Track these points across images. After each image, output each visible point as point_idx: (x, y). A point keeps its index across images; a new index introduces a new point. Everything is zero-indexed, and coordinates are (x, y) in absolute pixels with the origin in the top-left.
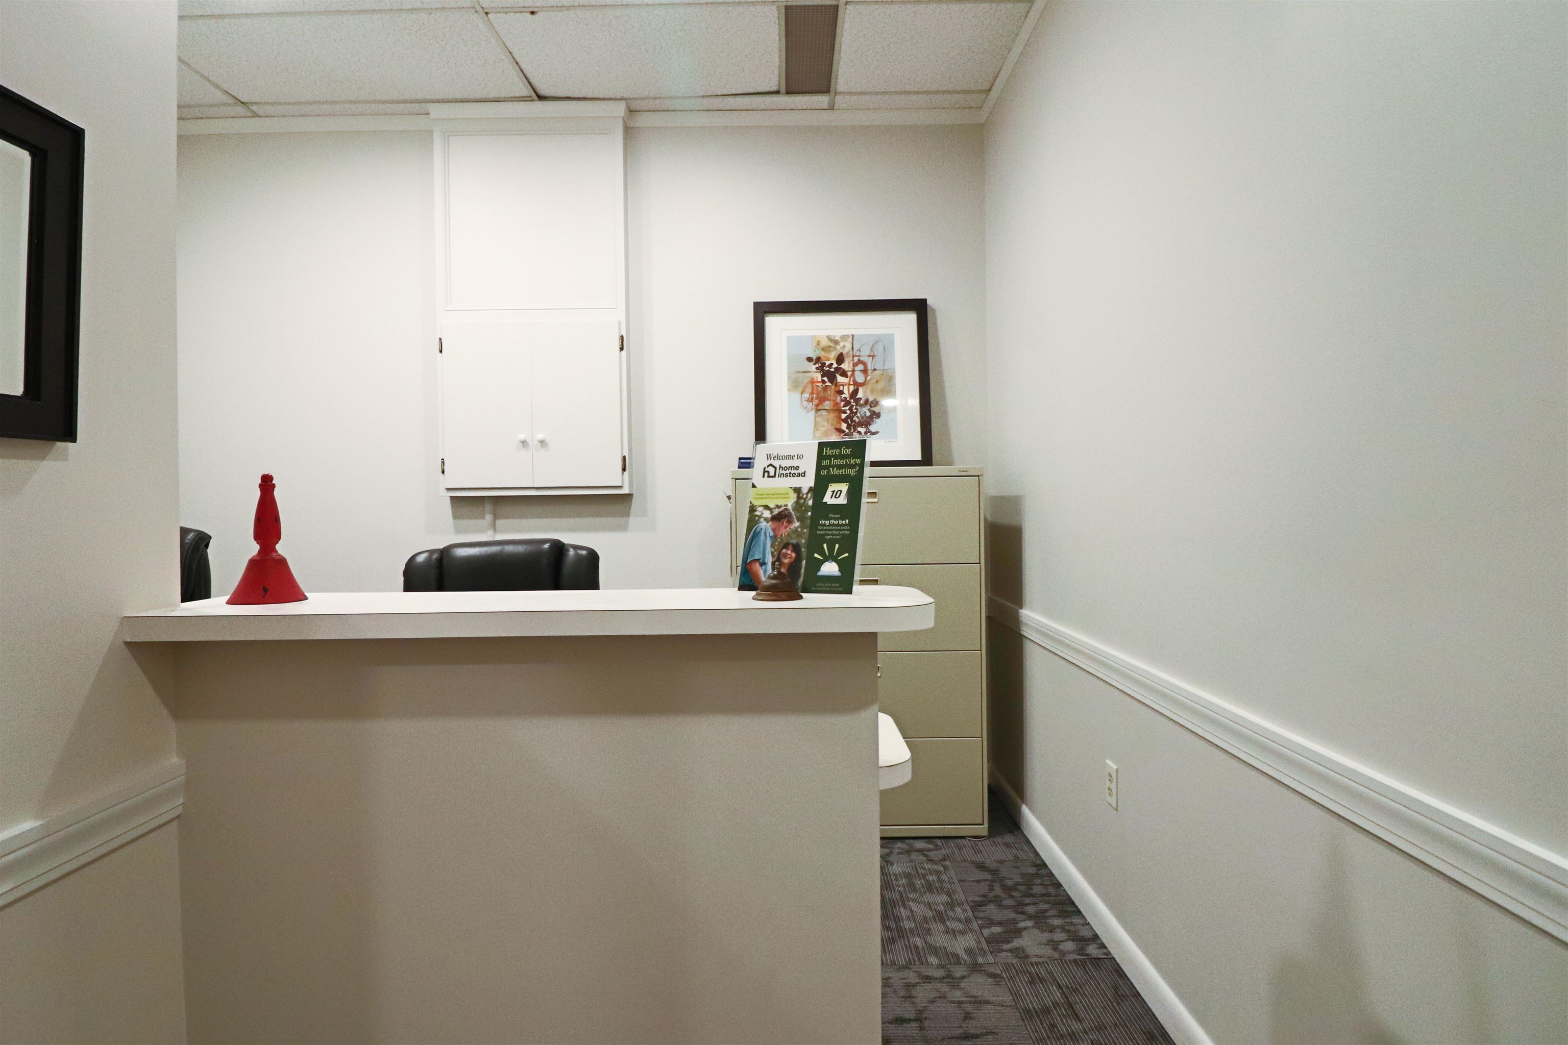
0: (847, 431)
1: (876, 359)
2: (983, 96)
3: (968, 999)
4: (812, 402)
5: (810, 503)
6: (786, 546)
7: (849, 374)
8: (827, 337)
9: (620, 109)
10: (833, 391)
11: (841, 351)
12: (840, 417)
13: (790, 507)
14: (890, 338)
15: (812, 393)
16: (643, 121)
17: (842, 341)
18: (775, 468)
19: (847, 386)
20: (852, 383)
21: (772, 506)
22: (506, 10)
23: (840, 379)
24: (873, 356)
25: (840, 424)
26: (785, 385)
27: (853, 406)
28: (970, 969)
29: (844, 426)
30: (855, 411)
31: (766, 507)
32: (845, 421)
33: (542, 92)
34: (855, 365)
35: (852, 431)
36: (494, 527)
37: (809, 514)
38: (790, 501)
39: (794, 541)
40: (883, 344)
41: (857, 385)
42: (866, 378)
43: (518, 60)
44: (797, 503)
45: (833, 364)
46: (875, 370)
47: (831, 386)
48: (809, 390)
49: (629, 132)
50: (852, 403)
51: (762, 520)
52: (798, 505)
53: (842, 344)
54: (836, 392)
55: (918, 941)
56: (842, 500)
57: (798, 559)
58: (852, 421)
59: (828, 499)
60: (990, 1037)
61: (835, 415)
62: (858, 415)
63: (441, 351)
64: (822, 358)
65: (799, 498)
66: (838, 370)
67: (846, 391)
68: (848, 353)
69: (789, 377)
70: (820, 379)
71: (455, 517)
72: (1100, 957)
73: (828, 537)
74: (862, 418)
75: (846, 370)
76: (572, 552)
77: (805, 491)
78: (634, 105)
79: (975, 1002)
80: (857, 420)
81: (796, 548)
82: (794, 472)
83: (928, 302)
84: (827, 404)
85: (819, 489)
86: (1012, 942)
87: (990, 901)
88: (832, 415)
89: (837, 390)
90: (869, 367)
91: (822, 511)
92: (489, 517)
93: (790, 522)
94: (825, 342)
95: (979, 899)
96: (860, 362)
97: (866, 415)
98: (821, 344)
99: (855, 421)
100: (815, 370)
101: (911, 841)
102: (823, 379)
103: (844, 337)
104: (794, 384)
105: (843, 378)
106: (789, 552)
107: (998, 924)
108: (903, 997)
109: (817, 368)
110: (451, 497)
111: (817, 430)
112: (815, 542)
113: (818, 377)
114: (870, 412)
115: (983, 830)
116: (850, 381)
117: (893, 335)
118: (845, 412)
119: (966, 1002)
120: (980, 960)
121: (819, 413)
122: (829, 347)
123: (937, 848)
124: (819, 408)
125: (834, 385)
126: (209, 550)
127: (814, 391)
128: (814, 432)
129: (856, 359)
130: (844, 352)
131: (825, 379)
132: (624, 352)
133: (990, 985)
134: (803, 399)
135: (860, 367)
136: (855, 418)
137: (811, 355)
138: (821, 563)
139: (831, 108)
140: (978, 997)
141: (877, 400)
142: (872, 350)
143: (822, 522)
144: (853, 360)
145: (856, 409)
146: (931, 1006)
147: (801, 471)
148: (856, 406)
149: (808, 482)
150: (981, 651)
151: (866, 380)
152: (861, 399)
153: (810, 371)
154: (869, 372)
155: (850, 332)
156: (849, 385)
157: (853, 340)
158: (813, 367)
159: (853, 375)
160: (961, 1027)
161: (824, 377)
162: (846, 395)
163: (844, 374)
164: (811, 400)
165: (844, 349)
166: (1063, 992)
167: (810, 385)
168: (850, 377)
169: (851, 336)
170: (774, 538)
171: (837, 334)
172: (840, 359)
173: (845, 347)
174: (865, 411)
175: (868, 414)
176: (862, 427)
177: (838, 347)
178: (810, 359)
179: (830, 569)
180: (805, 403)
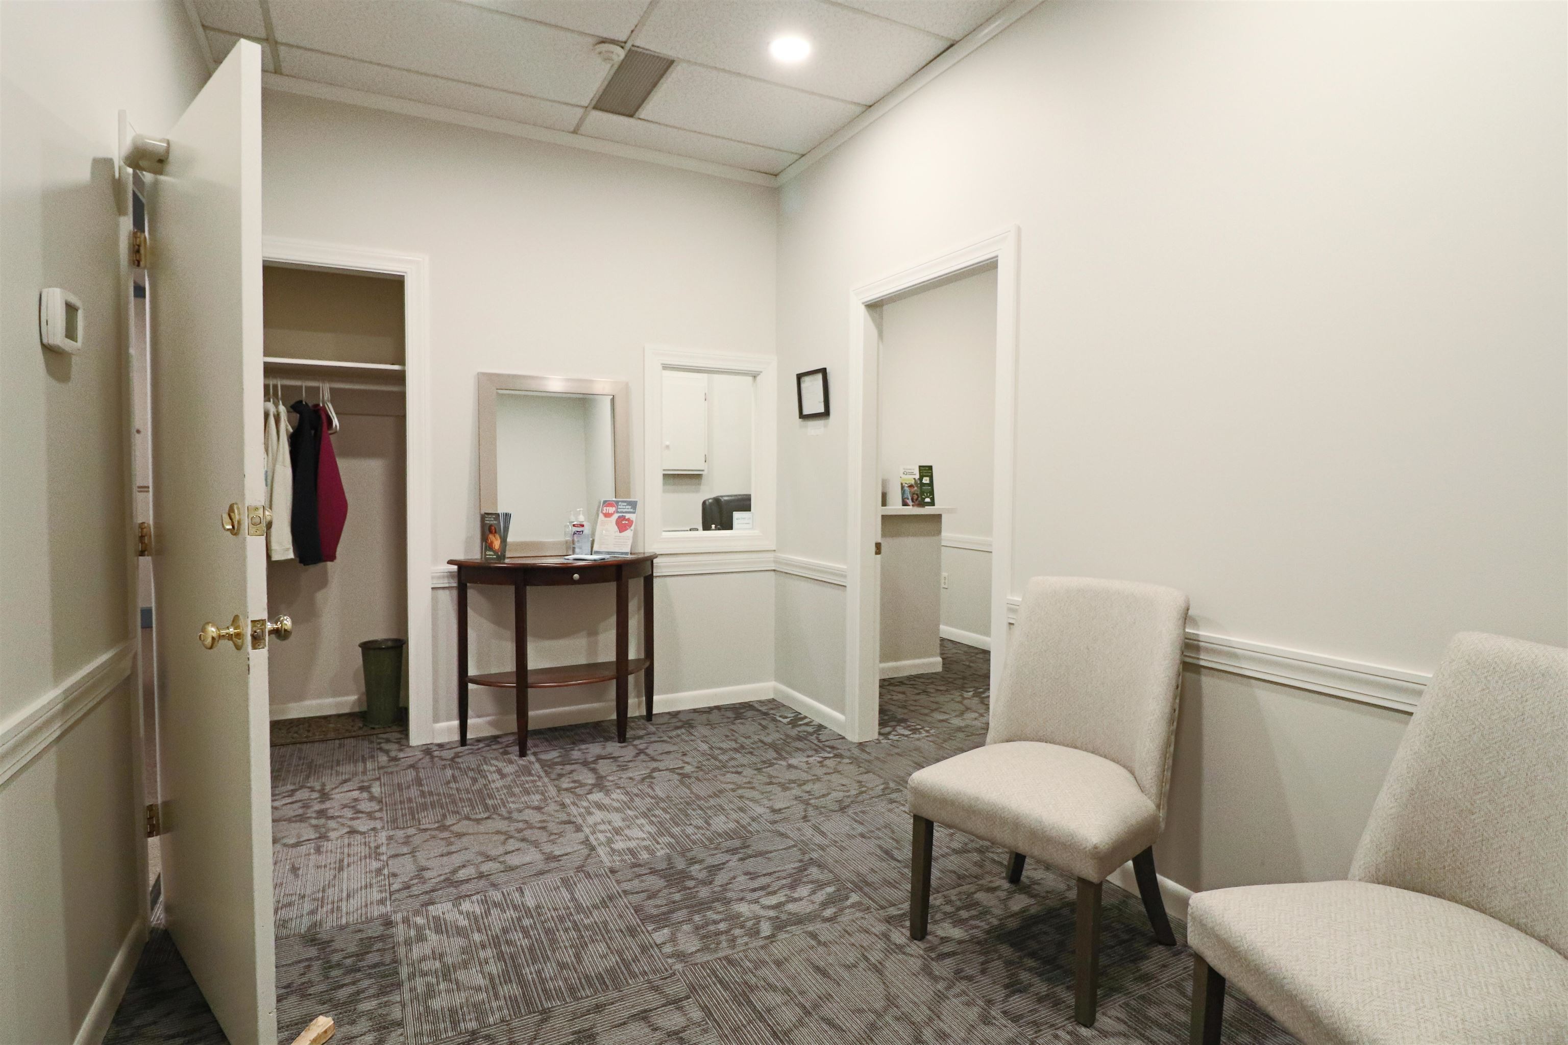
5: (919, 482)
6: (914, 494)
18: (907, 473)
21: (908, 483)
31: (906, 483)
37: (919, 485)
38: (913, 482)
51: (906, 487)
52: (916, 483)
56: (928, 482)
57: (918, 497)
59: (924, 481)
65: (915, 481)
73: (926, 492)
77: (917, 479)
81: (917, 494)
82: (912, 474)
85: (921, 479)
91: (923, 485)
93: (914, 487)
106: (915, 496)
112: (922, 493)
138: (925, 498)
143: (923, 487)
147: (914, 474)
149: (917, 477)
170: (910, 492)
179: (928, 500)
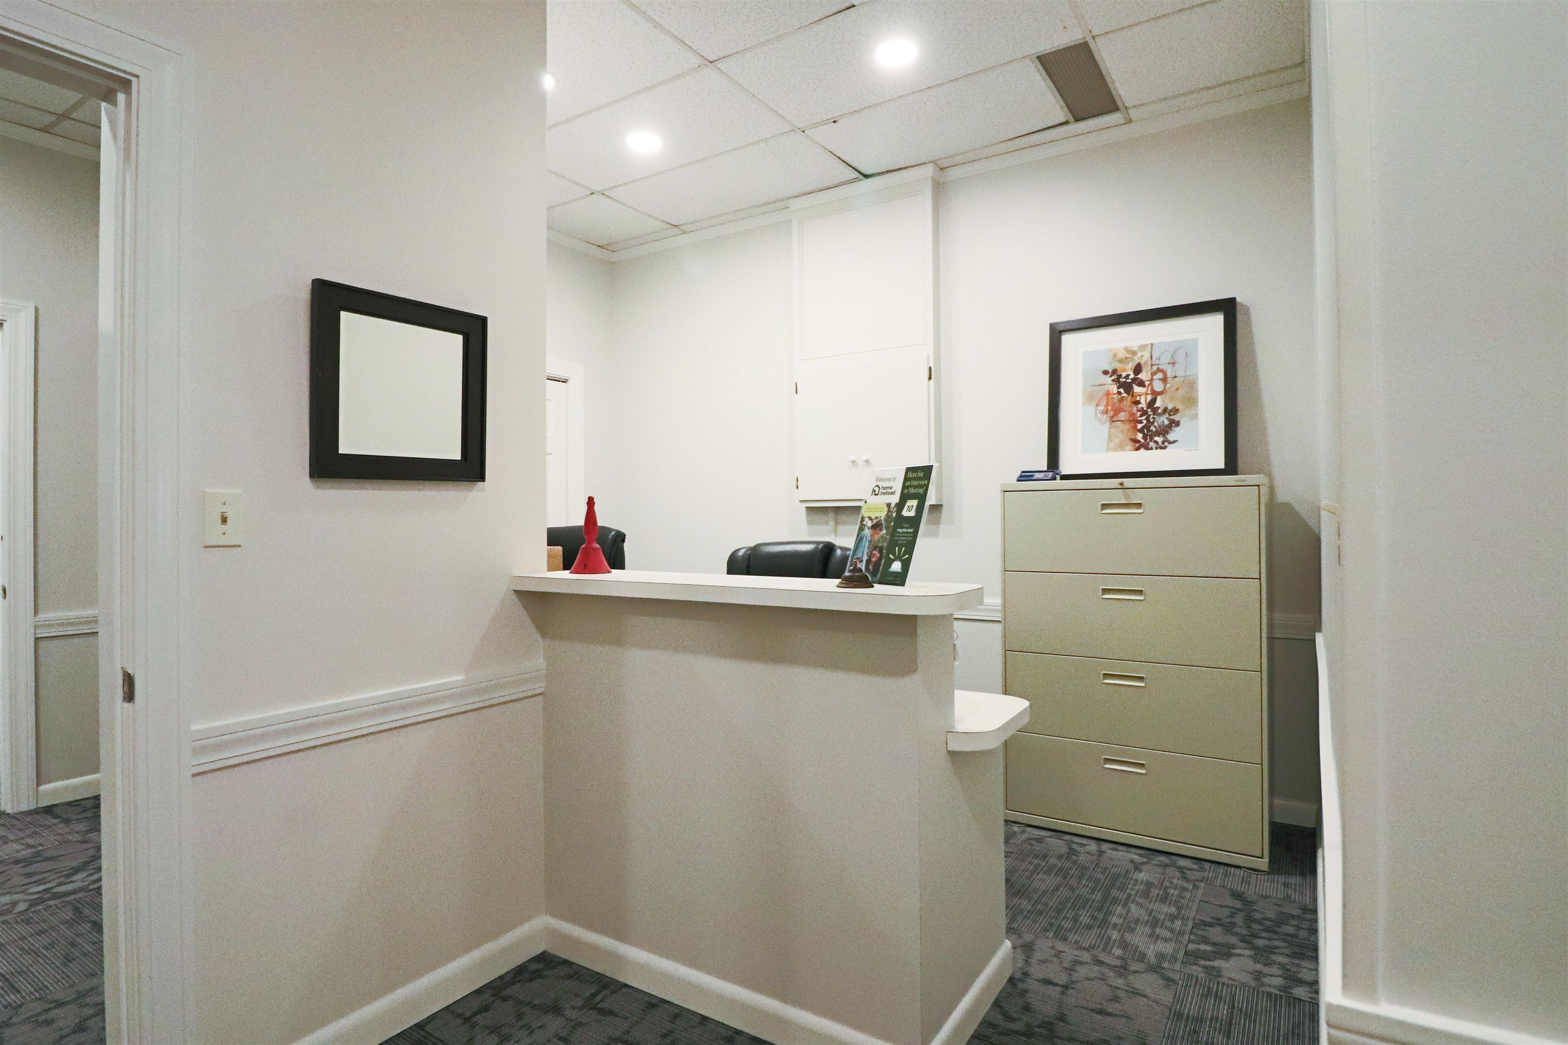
0: (1143, 441)
1: (1177, 366)
2: (1299, 70)
3: (1127, 988)
4: (1107, 414)
5: (894, 515)
6: (875, 549)
7: (1147, 383)
8: (1124, 348)
9: (929, 170)
10: (1129, 402)
11: (1138, 361)
12: (1135, 427)
13: (882, 518)
14: (1194, 343)
15: (1107, 405)
16: (953, 174)
17: (1140, 351)
18: (879, 488)
19: (1144, 396)
20: (1149, 392)
21: (873, 517)
22: (816, 125)
23: (1137, 389)
24: (1174, 363)
25: (1136, 435)
26: (1080, 398)
27: (1150, 415)
28: (1148, 968)
29: (1140, 436)
30: (1152, 420)
31: (870, 518)
32: (1141, 431)
33: (868, 171)
34: (1153, 374)
35: (1148, 440)
36: (836, 532)
37: (892, 523)
39: (880, 545)
40: (1188, 350)
41: (1155, 394)
42: (1165, 386)
43: (839, 155)
44: (887, 515)
45: (1129, 375)
46: (1175, 377)
47: (1127, 398)
48: (1105, 402)
49: (939, 188)
50: (1149, 413)
51: (866, 528)
52: (888, 517)
53: (1139, 354)
54: (1133, 402)
55: (1115, 935)
56: (912, 513)
57: (880, 559)
58: (1149, 430)
59: (905, 513)
60: (1124, 1020)
61: (1132, 424)
62: (1156, 424)
63: (796, 393)
64: (1119, 370)
65: (889, 511)
66: (1134, 380)
67: (1143, 400)
68: (1146, 363)
69: (1084, 392)
70: (1115, 391)
71: (808, 523)
72: (1303, 998)
73: (900, 542)
74: (1160, 427)
75: (1144, 379)
76: (839, 552)
77: (893, 506)
78: (943, 163)
79: (1132, 992)
80: (1154, 430)
81: (881, 551)
82: (889, 491)
83: (1238, 300)
84: (1122, 416)
85: (900, 506)
86: (1213, 961)
87: (1221, 925)
88: (1128, 426)
89: (1133, 400)
90: (1169, 374)
91: (900, 521)
92: (832, 523)
93: (881, 530)
94: (1122, 354)
95: (1209, 920)
96: (1159, 370)
97: (1163, 424)
98: (1118, 356)
99: (1152, 431)
100: (1111, 382)
101: (1177, 858)
102: (1119, 390)
103: (1143, 347)
104: (1089, 397)
105: (1141, 388)
106: (876, 553)
107: (1212, 944)
108: (1064, 968)
109: (1113, 380)
110: (807, 508)
111: (1111, 441)
113: (1114, 388)
114: (1168, 420)
115: (1263, 863)
116: (1147, 390)
117: (1196, 340)
118: (1141, 422)
119: (1123, 990)
120: (1166, 965)
121: (1114, 424)
122: (1127, 358)
123: (1202, 869)
124: (1114, 419)
125: (1130, 395)
126: (625, 544)
127: (1110, 403)
128: (1108, 443)
129: (1155, 368)
130: (1142, 362)
131: (1122, 390)
132: (932, 381)
133: (1159, 985)
134: (1098, 412)
135: (1160, 375)
136: (1152, 428)
137: (1107, 369)
138: (893, 561)
139: (1129, 121)
140: (1138, 989)
141: (1177, 408)
142: (1172, 356)
143: (898, 530)
144: (1151, 369)
145: (1154, 418)
146: (1086, 983)
147: (893, 490)
148: (1154, 415)
149: (895, 499)
150: (1261, 672)
151: (1165, 389)
152: (1159, 408)
153: (1105, 383)
154: (1169, 379)
155: (1149, 342)
156: (1147, 394)
157: (1152, 349)
158: (1108, 380)
159: (1151, 384)
160: (1101, 1004)
161: (1120, 388)
162: (1143, 405)
163: (1141, 384)
164: (1106, 412)
165: (1141, 360)
166: (1232, 1013)
167: (1105, 398)
168: (1148, 386)
169: (1150, 346)
170: (870, 542)
171: (1134, 344)
172: (1138, 369)
173: (1143, 357)
174: (1164, 420)
175: (1166, 422)
176: (1159, 436)
177: (1136, 358)
178: (1105, 372)
179: (896, 566)
180: (1099, 416)
